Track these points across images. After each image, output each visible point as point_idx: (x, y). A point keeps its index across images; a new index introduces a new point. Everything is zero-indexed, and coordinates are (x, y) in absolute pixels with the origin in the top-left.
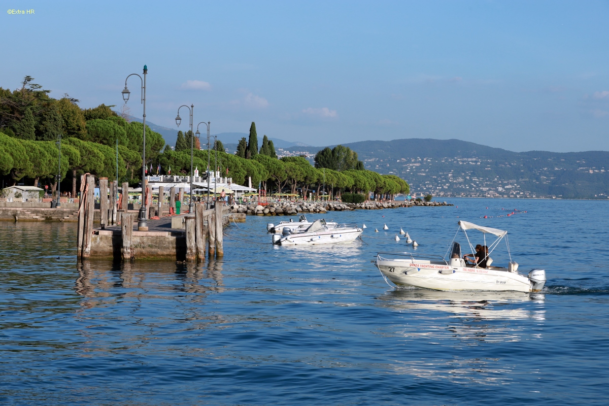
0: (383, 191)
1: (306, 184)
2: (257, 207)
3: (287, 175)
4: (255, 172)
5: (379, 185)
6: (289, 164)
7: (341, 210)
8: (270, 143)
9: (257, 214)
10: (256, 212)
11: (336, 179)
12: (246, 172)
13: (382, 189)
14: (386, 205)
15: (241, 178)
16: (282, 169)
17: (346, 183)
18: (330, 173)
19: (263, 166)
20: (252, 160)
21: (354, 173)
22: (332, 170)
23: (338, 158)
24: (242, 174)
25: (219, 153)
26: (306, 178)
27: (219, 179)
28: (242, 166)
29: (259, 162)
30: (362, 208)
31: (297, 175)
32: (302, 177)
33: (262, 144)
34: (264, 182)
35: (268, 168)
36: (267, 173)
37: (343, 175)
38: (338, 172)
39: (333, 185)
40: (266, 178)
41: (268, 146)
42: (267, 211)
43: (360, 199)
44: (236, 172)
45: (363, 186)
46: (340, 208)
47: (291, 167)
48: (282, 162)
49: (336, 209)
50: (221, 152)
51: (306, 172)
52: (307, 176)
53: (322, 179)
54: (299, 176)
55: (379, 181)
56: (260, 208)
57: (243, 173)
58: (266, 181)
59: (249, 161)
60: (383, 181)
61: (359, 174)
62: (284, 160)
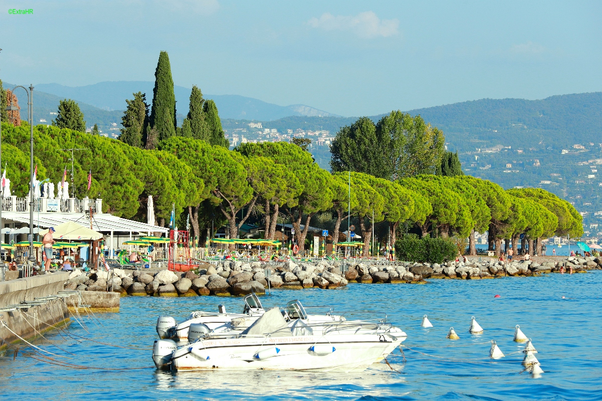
0: (509, 231)
1: (305, 213)
2: (158, 276)
3: (251, 189)
4: (167, 184)
5: (499, 216)
6: (256, 162)
7: (388, 281)
8: (207, 107)
9: (159, 293)
10: (156, 287)
11: (381, 200)
12: (142, 185)
13: (507, 226)
14: (513, 267)
15: (128, 199)
16: (240, 174)
17: (409, 211)
18: (367, 186)
19: (189, 168)
20: (160, 153)
21: (433, 185)
22: (373, 177)
23: (391, 145)
24: (131, 189)
25: (69, 135)
26: (303, 198)
27: (67, 203)
28: (131, 169)
29: (179, 157)
30: (447, 275)
31: (278, 192)
32: (292, 195)
33: (188, 110)
34: (193, 208)
35: (203, 173)
36: (198, 186)
37: (403, 190)
38: (387, 182)
39: (376, 216)
40: (197, 200)
41: (202, 116)
42: (185, 285)
43: (444, 254)
44: (115, 183)
45: (455, 216)
46: (386, 276)
47: (262, 170)
48: (240, 156)
49: (376, 279)
50: (76, 132)
51: (304, 182)
52: (304, 193)
53: (346, 200)
54: (283, 194)
55: (499, 205)
56: (168, 276)
57: (136, 187)
58: (197, 205)
59: (151, 155)
60: (510, 205)
61: (445, 186)
62: (245, 151)
